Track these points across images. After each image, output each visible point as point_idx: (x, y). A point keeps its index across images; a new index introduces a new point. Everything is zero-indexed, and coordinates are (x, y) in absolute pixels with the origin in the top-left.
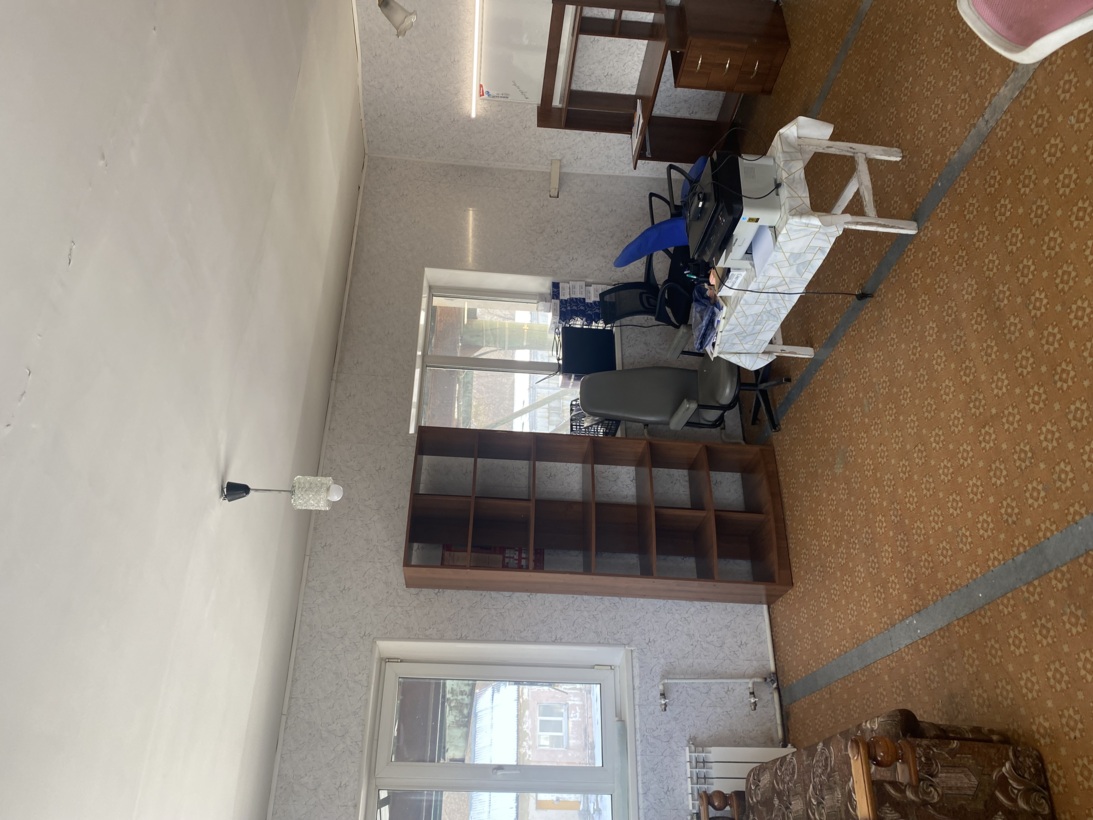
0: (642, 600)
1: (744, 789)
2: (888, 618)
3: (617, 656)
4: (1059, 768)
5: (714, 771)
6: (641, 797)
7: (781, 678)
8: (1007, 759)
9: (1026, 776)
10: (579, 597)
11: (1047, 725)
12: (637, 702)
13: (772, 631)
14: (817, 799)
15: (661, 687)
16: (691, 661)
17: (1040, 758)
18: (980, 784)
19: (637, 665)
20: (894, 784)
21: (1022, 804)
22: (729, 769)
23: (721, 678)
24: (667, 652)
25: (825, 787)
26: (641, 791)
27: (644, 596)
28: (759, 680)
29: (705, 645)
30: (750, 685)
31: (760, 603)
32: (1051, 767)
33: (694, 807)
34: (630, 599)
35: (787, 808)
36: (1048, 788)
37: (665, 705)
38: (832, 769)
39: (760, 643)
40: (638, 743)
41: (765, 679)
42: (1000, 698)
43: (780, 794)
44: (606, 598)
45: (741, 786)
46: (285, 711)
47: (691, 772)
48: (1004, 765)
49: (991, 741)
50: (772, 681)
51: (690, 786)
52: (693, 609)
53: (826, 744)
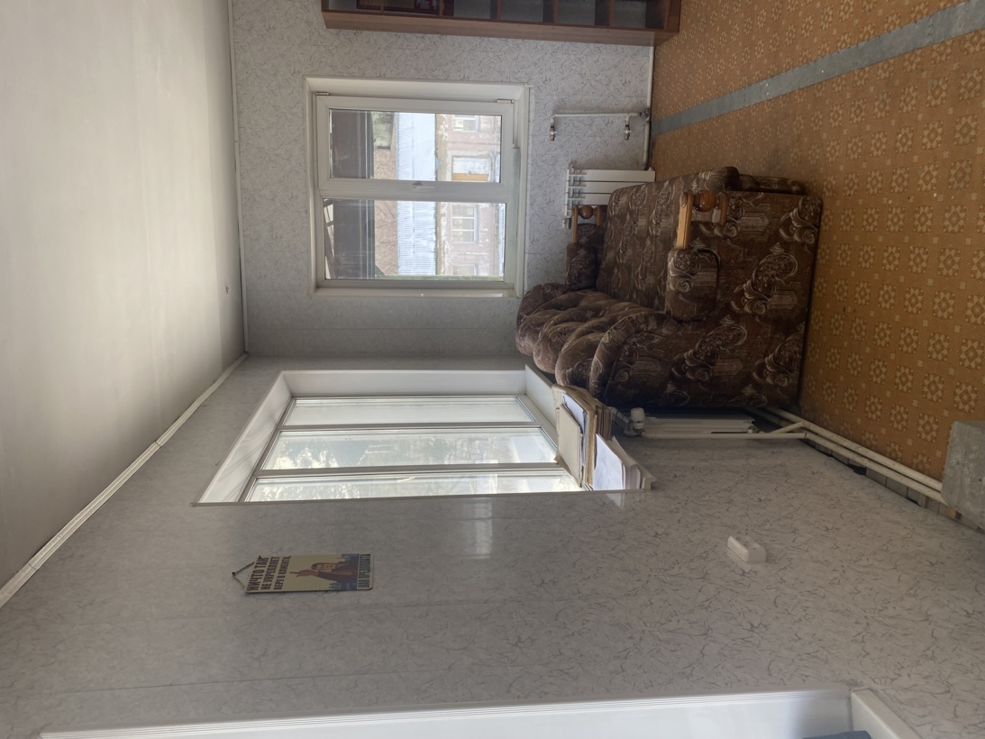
0: (543, 42)
1: (607, 204)
2: (748, 78)
3: (517, 92)
4: (832, 214)
5: (587, 188)
6: (528, 206)
7: (654, 113)
8: (797, 206)
9: (806, 218)
10: (486, 39)
11: (834, 183)
12: (531, 132)
13: (654, 71)
14: (656, 221)
15: (552, 121)
16: (580, 97)
17: (821, 206)
18: (770, 224)
19: (533, 101)
20: (708, 224)
21: (796, 238)
22: (598, 186)
23: (604, 113)
24: (560, 90)
25: (663, 214)
26: (528, 202)
27: (544, 39)
28: (635, 115)
29: (594, 84)
30: (627, 119)
31: (648, 45)
32: (826, 213)
33: (568, 214)
34: (531, 41)
35: (635, 223)
36: (819, 227)
37: (554, 136)
38: (671, 203)
39: (642, 81)
40: (529, 166)
41: (641, 114)
42: (809, 158)
43: (632, 213)
44: (510, 41)
45: (604, 200)
46: (237, 139)
47: (569, 189)
48: (792, 210)
49: (790, 192)
50: (646, 115)
51: (567, 199)
52: (588, 50)
53: (671, 183)
